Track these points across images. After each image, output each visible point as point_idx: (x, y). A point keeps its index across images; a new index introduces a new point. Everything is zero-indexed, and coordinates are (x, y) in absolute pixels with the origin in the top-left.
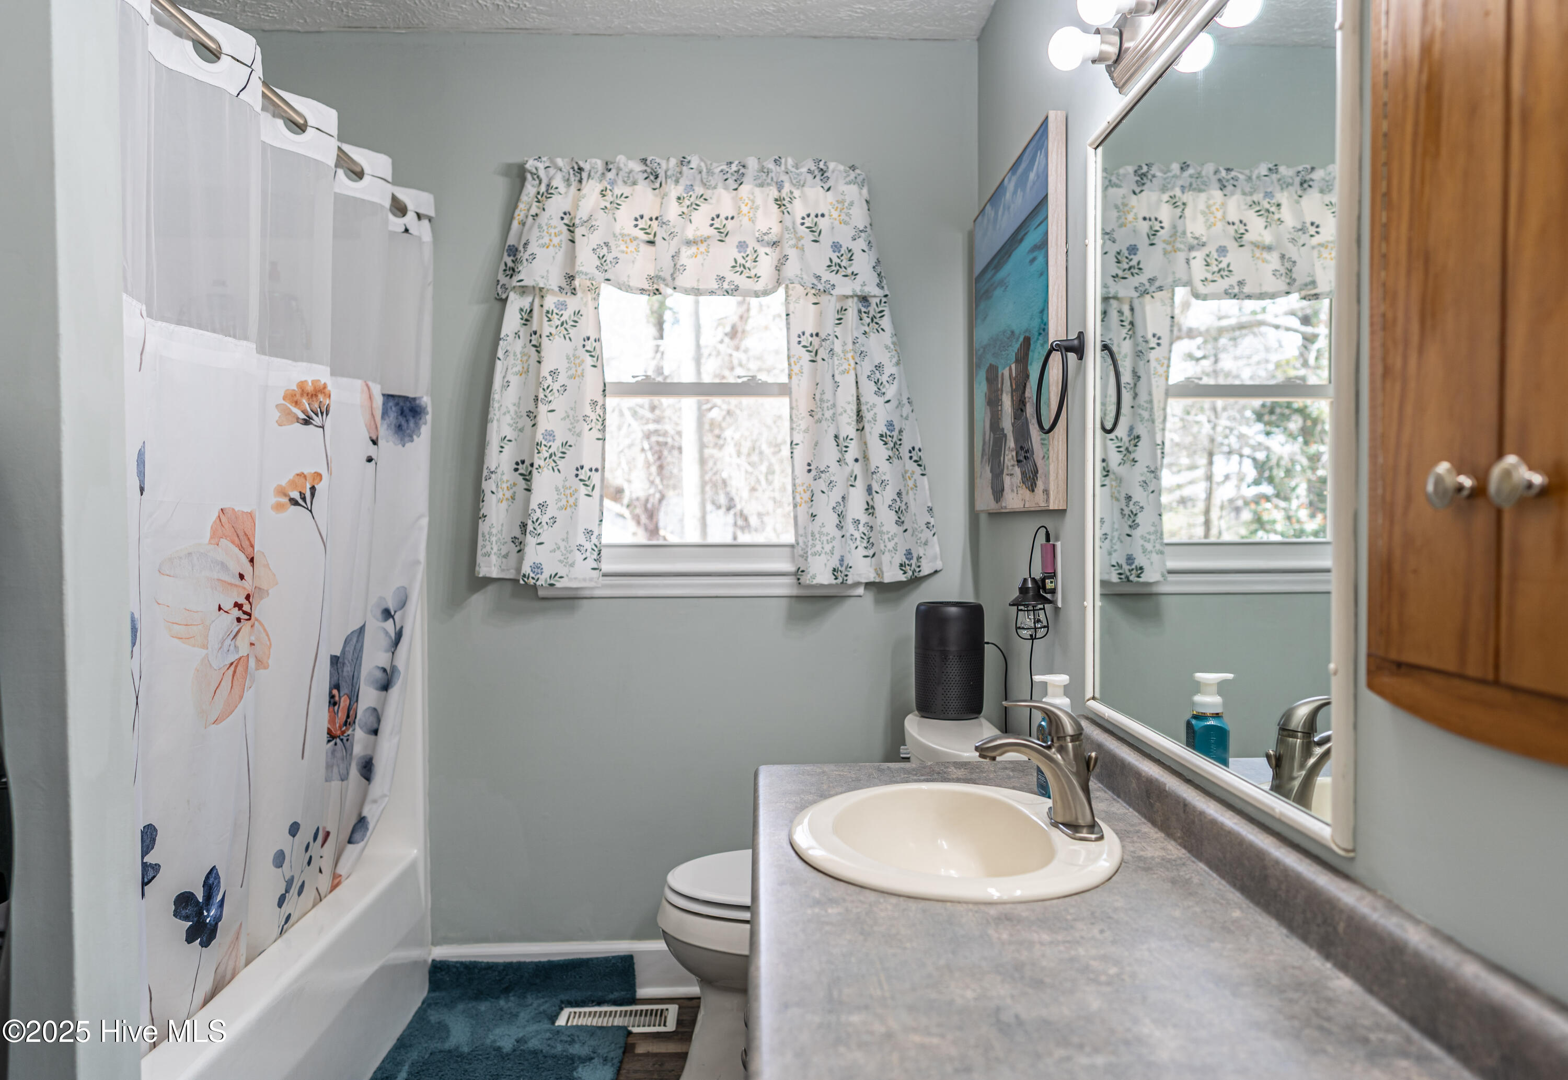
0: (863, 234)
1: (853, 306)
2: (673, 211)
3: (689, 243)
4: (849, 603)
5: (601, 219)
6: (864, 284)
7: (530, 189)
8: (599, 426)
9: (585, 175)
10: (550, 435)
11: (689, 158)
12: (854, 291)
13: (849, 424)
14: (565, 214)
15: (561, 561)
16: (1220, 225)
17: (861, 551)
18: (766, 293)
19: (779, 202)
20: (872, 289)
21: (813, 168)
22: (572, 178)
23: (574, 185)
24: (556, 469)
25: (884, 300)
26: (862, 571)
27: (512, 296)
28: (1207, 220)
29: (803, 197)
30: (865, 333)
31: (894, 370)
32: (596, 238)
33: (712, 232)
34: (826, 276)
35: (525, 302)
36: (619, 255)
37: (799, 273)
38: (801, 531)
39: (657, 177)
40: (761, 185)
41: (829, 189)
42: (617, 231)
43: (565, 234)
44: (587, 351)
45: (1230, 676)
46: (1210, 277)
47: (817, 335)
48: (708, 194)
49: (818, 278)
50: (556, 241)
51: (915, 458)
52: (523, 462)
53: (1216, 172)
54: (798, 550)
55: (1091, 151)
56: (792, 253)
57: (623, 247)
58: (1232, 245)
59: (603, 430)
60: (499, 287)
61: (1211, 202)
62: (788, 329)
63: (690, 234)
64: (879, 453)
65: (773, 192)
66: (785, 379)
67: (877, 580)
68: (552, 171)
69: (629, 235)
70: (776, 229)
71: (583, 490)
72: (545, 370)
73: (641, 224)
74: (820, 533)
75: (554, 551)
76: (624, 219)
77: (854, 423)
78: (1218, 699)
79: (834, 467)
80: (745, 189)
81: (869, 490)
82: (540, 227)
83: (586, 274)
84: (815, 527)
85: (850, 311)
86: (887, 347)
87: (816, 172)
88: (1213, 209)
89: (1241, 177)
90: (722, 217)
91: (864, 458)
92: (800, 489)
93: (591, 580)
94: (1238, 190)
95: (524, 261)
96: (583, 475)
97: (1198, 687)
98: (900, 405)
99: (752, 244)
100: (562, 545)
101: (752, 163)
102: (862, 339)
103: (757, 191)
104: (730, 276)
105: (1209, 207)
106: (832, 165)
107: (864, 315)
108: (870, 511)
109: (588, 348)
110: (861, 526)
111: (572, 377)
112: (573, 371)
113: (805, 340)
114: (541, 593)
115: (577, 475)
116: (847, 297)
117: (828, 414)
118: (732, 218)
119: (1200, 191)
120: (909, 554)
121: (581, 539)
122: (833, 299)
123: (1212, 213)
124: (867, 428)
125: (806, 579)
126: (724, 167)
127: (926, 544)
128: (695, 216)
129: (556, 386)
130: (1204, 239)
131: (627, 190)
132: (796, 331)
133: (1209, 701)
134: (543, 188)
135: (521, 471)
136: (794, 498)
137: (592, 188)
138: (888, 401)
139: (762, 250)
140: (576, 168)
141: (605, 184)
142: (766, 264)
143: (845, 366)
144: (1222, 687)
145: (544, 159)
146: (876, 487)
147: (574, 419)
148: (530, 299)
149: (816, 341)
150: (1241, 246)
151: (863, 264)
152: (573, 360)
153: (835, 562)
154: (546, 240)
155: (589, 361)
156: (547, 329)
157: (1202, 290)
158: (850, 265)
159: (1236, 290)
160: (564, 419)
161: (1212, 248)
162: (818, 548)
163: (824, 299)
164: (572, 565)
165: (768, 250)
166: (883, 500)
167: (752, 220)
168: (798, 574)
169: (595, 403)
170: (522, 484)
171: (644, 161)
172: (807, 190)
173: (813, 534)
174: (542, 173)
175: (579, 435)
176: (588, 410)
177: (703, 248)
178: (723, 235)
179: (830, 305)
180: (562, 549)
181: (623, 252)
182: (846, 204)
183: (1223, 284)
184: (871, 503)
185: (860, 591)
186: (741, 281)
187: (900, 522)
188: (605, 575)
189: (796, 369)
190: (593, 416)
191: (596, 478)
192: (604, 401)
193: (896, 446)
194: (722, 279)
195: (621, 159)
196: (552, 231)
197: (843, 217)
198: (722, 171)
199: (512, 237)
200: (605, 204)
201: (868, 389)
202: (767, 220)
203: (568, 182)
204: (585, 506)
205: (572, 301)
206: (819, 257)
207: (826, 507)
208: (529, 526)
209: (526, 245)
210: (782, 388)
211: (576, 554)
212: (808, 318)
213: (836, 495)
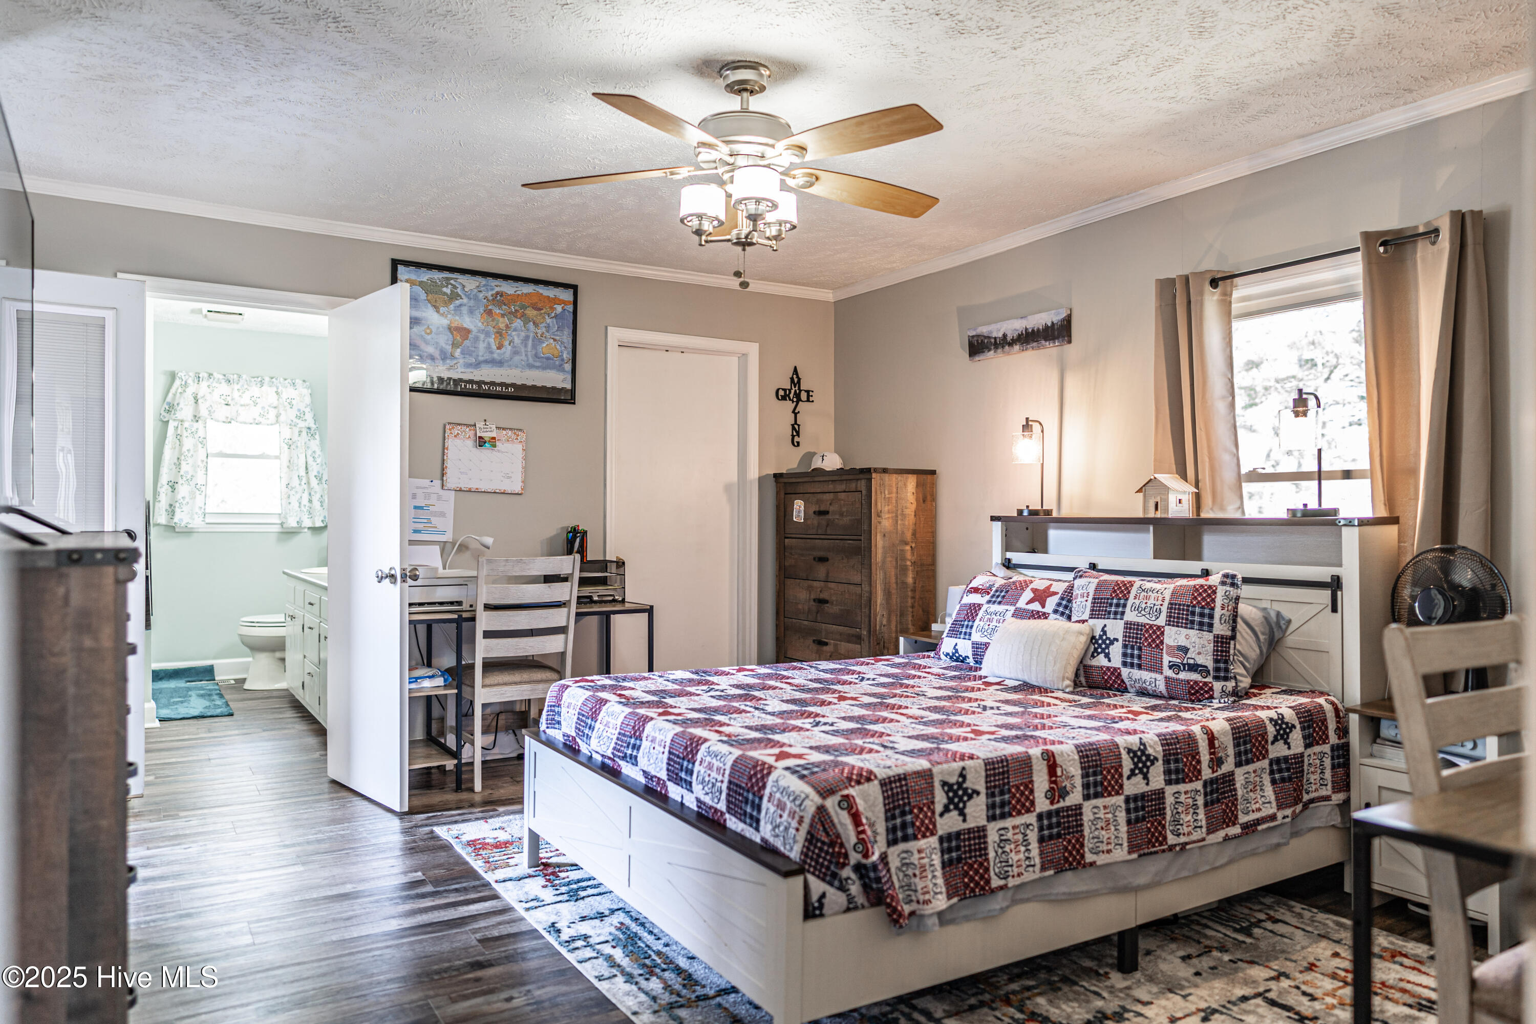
0: (309, 406)
1: (305, 431)
2: (236, 394)
3: (242, 405)
4: (301, 535)
5: (209, 395)
6: (309, 424)
7: (177, 383)
8: (205, 469)
9: (201, 379)
10: (187, 472)
11: (242, 376)
12: (305, 426)
13: (303, 472)
14: (193, 393)
15: (190, 518)
17: (307, 516)
18: (272, 425)
19: (277, 393)
20: (313, 426)
21: (290, 382)
22: (196, 380)
23: (196, 383)
24: (189, 484)
25: (317, 430)
26: (307, 523)
27: (171, 422)
29: (286, 391)
30: (309, 440)
31: (320, 453)
32: (208, 403)
33: (251, 402)
34: (295, 420)
35: (176, 424)
36: (216, 410)
37: (284, 419)
38: (282, 508)
39: (230, 381)
40: (270, 387)
41: (296, 390)
42: (214, 400)
43: (193, 401)
47: (291, 439)
48: (249, 388)
49: (292, 421)
50: (190, 403)
52: (171, 481)
54: (282, 516)
56: (283, 413)
57: (216, 406)
59: (207, 471)
60: (162, 416)
62: (280, 438)
63: (242, 402)
64: (314, 482)
65: (275, 389)
66: (278, 455)
67: (312, 526)
68: (187, 377)
69: (218, 402)
70: (275, 403)
71: (198, 492)
72: (184, 449)
73: (222, 398)
74: (291, 510)
75: (187, 514)
76: (216, 395)
77: (305, 471)
79: (297, 486)
80: (265, 387)
81: (310, 494)
82: (184, 397)
84: (290, 507)
85: (303, 432)
86: (317, 445)
87: (292, 384)
90: (255, 397)
91: (308, 483)
92: (283, 494)
93: (202, 525)
96: (198, 487)
99: (267, 407)
101: (267, 379)
102: (308, 442)
104: (258, 418)
106: (297, 381)
107: (309, 434)
108: (311, 502)
109: (200, 441)
110: (307, 507)
111: (195, 451)
113: (286, 441)
114: (177, 530)
115: (196, 487)
116: (303, 428)
118: (259, 398)
121: (197, 510)
122: (297, 428)
124: (310, 473)
125: (285, 526)
126: (255, 379)
128: (244, 395)
129: (190, 455)
131: (217, 385)
132: (283, 438)
134: (183, 383)
135: (170, 485)
136: (281, 497)
137: (204, 384)
138: (317, 464)
139: (271, 409)
140: (197, 376)
141: (209, 383)
142: (272, 415)
143: (302, 451)
145: (183, 372)
146: (313, 493)
147: (195, 466)
148: (178, 423)
149: (290, 442)
151: (309, 416)
152: (195, 446)
153: (298, 519)
154: (187, 402)
155: (200, 445)
156: (185, 434)
158: (304, 417)
160: (192, 466)
163: (294, 428)
164: (194, 520)
165: (273, 409)
166: (316, 499)
167: (267, 399)
168: (282, 524)
169: (203, 461)
170: (170, 489)
171: (225, 376)
172: (287, 389)
174: (183, 377)
175: (197, 472)
176: (200, 463)
177: (247, 408)
178: (256, 404)
179: (296, 430)
180: (191, 513)
181: (216, 408)
182: (303, 396)
184: (311, 499)
185: (306, 530)
186: (261, 420)
187: (322, 506)
188: (207, 524)
189: (282, 451)
190: (202, 465)
191: (203, 488)
192: (207, 459)
193: (320, 480)
194: (255, 419)
195: (215, 373)
196: (189, 399)
197: (302, 400)
198: (255, 381)
199: (169, 399)
200: (209, 390)
201: (310, 460)
202: (273, 399)
203: (194, 381)
204: (199, 499)
205: (196, 425)
206: (292, 414)
207: (294, 500)
208: (177, 505)
209: (178, 404)
210: (277, 457)
211: (196, 516)
212: (287, 433)
213: (298, 496)
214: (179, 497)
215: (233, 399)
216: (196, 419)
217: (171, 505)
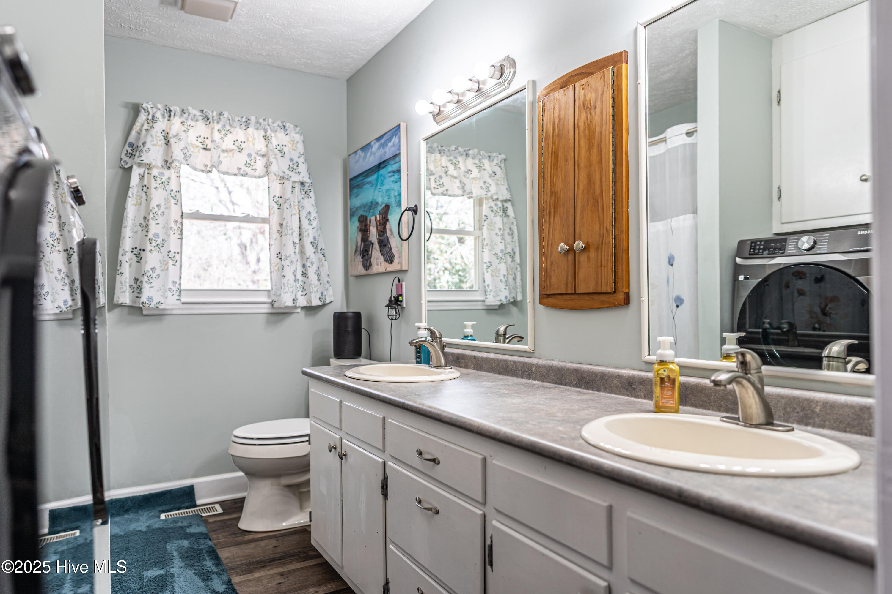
0: (303, 156)
1: (298, 187)
2: (217, 136)
3: (223, 151)
4: (294, 316)
5: (183, 135)
6: (303, 177)
7: (143, 116)
8: (179, 232)
9: (172, 114)
10: (157, 235)
11: (224, 113)
12: (299, 180)
13: (296, 237)
14: (163, 131)
15: (162, 296)
16: (440, 168)
17: (301, 293)
18: (260, 177)
19: (266, 138)
21: (281, 124)
22: (166, 114)
23: (167, 118)
24: (160, 251)
25: (311, 185)
26: (302, 302)
27: (135, 167)
28: (435, 165)
29: (276, 136)
30: (303, 198)
31: (316, 215)
32: (182, 145)
33: (234, 147)
34: (287, 172)
35: (141, 171)
36: (192, 154)
37: (277, 170)
38: (274, 283)
39: (208, 119)
40: (257, 129)
41: (287, 135)
42: (189, 142)
43: (163, 141)
44: (172, 197)
45: (475, 323)
46: (436, 187)
47: (281, 197)
48: (232, 130)
49: (284, 172)
50: (160, 143)
51: (322, 253)
52: (136, 248)
53: (438, 147)
54: (272, 293)
55: (422, 141)
56: (274, 161)
57: (192, 150)
58: (444, 175)
59: (181, 234)
60: (122, 162)
61: (436, 158)
62: (269, 193)
63: (224, 147)
64: (310, 250)
65: (263, 133)
66: (267, 216)
67: (308, 305)
68: (155, 110)
69: (195, 144)
70: (264, 150)
71: (171, 262)
72: (153, 204)
73: (200, 140)
74: (288, 284)
75: (158, 291)
76: (192, 135)
77: (298, 237)
78: (472, 330)
79: (293, 255)
80: (250, 130)
81: (304, 266)
82: (152, 136)
83: (179, 161)
84: (285, 281)
85: (297, 188)
86: (312, 205)
87: (282, 127)
88: (437, 161)
89: (446, 150)
90: (239, 141)
91: (302, 252)
92: (273, 265)
93: (176, 305)
94: (445, 155)
95: (144, 151)
96: (171, 254)
97: (465, 327)
98: (317, 230)
99: (254, 155)
100: (162, 288)
101: (253, 119)
102: (302, 200)
103: (255, 131)
104: (244, 168)
105: (435, 160)
106: (288, 125)
107: (302, 191)
108: (304, 275)
109: (172, 195)
110: (300, 282)
111: (166, 208)
112: (166, 206)
113: (276, 199)
114: (145, 312)
115: (168, 255)
116: (295, 182)
117: (290, 232)
118: (244, 142)
119: (432, 153)
120: (322, 294)
121: (171, 286)
122: (291, 183)
123: (437, 162)
124: (305, 239)
125: (276, 305)
126: (239, 119)
127: (327, 290)
128: (226, 139)
129: (160, 212)
130: (434, 172)
131: (193, 123)
132: (272, 195)
133: (469, 331)
134: (150, 117)
135: (134, 252)
136: (270, 269)
137: (176, 121)
138: (314, 228)
139: (258, 158)
140: (168, 110)
141: (183, 119)
142: (260, 164)
143: (294, 212)
144: (473, 327)
145: (150, 103)
146: (308, 264)
147: (167, 228)
148: (143, 169)
149: (280, 200)
150: (447, 176)
151: (303, 168)
152: (167, 200)
153: (293, 297)
154: (155, 142)
155: (173, 201)
156: (154, 184)
157: (434, 191)
158: (298, 169)
159: (445, 193)
160: (163, 228)
161: (437, 176)
162: (287, 290)
163: (286, 182)
164: (166, 298)
165: (260, 158)
166: (311, 272)
167: (254, 144)
168: (272, 303)
169: (176, 222)
170: (135, 258)
171: (202, 111)
172: (277, 133)
173: (284, 284)
174: (150, 110)
175: (169, 236)
176: (172, 225)
177: (231, 154)
178: (241, 150)
179: (288, 185)
180: (162, 290)
181: (193, 152)
182: (295, 142)
183: (441, 190)
184: (304, 272)
185: (299, 310)
186: (249, 171)
187: (319, 280)
188: (183, 303)
189: (272, 212)
190: (175, 227)
191: (177, 257)
192: (182, 221)
193: (317, 247)
194: (240, 169)
195: (190, 108)
196: (158, 138)
197: (294, 147)
198: (239, 120)
199: (131, 139)
200: (184, 128)
201: (305, 222)
202: (260, 145)
203: (163, 116)
204: (173, 270)
205: (167, 173)
206: (284, 164)
207: (288, 272)
208: (145, 279)
209: (144, 144)
210: (264, 221)
211: (169, 294)
212: (277, 190)
213: (293, 268)
214: (148, 267)
215: (213, 141)
216: (168, 164)
217: (136, 280)
